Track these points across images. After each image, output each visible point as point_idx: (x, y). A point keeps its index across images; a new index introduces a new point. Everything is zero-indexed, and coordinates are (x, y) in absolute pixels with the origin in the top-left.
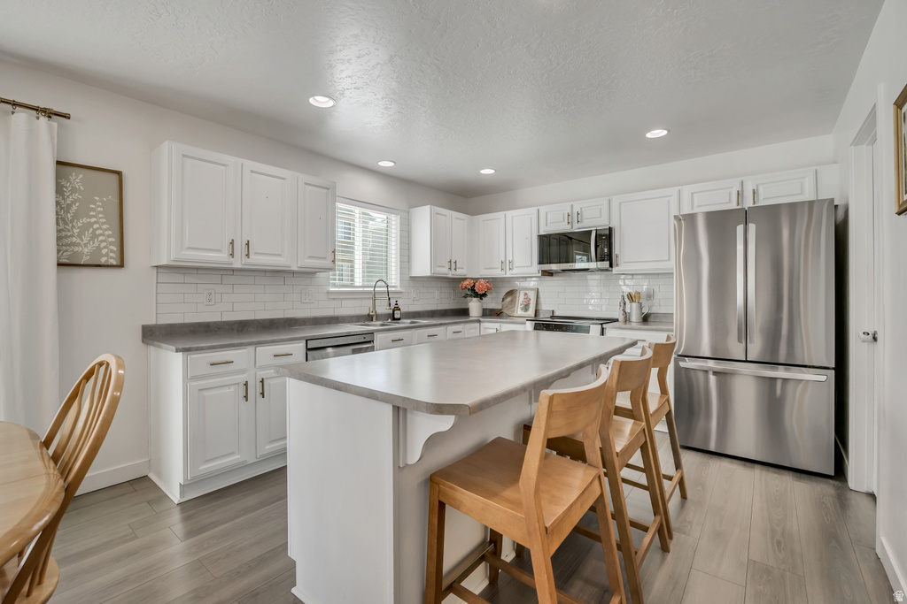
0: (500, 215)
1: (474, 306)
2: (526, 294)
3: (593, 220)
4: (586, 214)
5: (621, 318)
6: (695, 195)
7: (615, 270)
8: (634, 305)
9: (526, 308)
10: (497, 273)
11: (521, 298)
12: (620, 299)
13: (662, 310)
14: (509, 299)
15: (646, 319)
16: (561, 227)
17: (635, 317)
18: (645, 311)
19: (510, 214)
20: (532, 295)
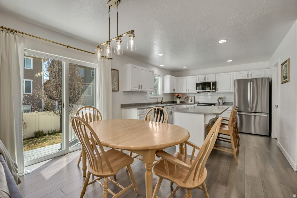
0: (185, 77)
1: (178, 101)
2: (191, 98)
3: (210, 80)
4: (209, 78)
5: (218, 103)
6: (237, 75)
7: (217, 92)
8: (221, 100)
9: (191, 101)
10: (184, 92)
11: (190, 99)
12: (217, 99)
13: (228, 102)
14: (186, 99)
15: (224, 104)
16: (203, 81)
17: (221, 103)
18: (224, 102)
19: (188, 77)
20: (193, 98)
